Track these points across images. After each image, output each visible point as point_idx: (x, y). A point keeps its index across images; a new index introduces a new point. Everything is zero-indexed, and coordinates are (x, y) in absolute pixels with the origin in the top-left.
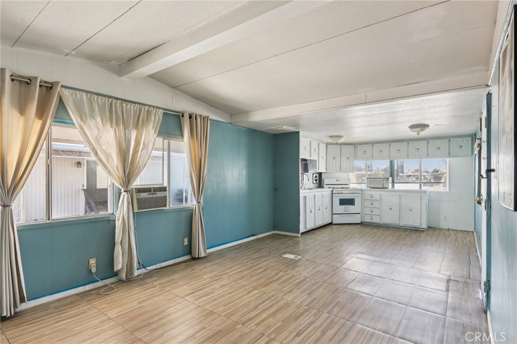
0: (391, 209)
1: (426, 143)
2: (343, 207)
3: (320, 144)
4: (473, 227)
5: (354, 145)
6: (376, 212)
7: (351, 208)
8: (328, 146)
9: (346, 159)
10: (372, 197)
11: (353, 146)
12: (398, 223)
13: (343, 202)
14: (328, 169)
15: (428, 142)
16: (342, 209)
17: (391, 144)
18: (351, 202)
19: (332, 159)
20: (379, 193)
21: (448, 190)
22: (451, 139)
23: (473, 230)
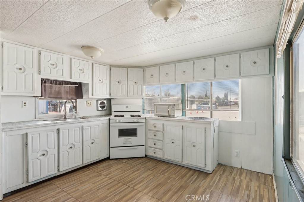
0: (173, 143)
1: (213, 61)
2: (122, 139)
3: (94, 64)
4: (272, 169)
5: (142, 68)
6: (159, 145)
7: (132, 140)
8: (112, 68)
9: (133, 83)
10: (155, 127)
11: (142, 70)
12: (180, 160)
13: (123, 133)
14: (112, 94)
15: (215, 60)
16: (121, 141)
17: (177, 64)
18: (132, 132)
19: (117, 83)
20: (162, 122)
21: (240, 120)
22: (242, 54)
23: (271, 173)
